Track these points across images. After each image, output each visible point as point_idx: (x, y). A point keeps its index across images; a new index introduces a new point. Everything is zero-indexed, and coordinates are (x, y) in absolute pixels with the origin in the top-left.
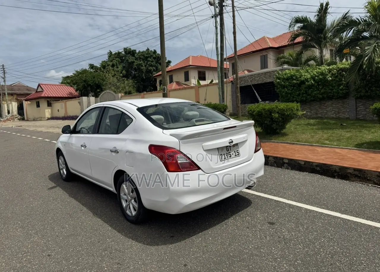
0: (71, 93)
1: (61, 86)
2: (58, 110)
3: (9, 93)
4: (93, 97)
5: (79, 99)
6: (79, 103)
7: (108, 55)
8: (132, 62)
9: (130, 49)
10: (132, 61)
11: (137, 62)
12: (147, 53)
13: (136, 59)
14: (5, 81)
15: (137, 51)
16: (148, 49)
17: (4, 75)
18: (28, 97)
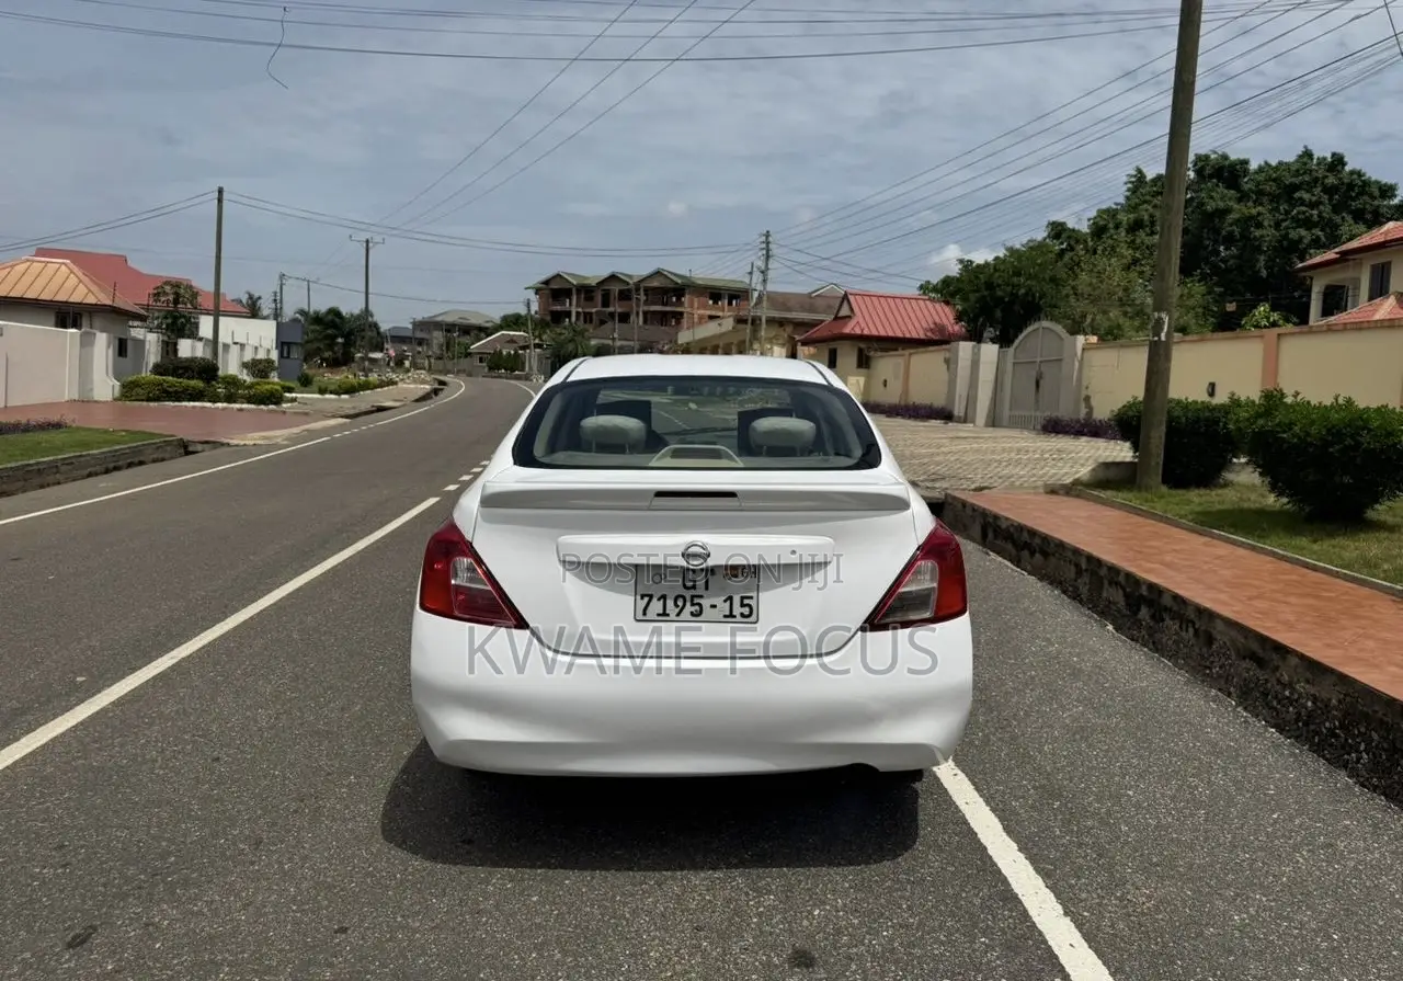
0: (940, 328)
1: (921, 302)
2: (885, 381)
3: (774, 318)
4: (994, 343)
5: (949, 350)
6: (947, 361)
7: (1130, 185)
8: (1217, 210)
9: (1225, 157)
10: (1221, 205)
11: (1239, 210)
12: (1298, 171)
13: (1243, 197)
14: (765, 281)
15: (1253, 166)
16: (1308, 154)
17: (767, 264)
18: (812, 333)
